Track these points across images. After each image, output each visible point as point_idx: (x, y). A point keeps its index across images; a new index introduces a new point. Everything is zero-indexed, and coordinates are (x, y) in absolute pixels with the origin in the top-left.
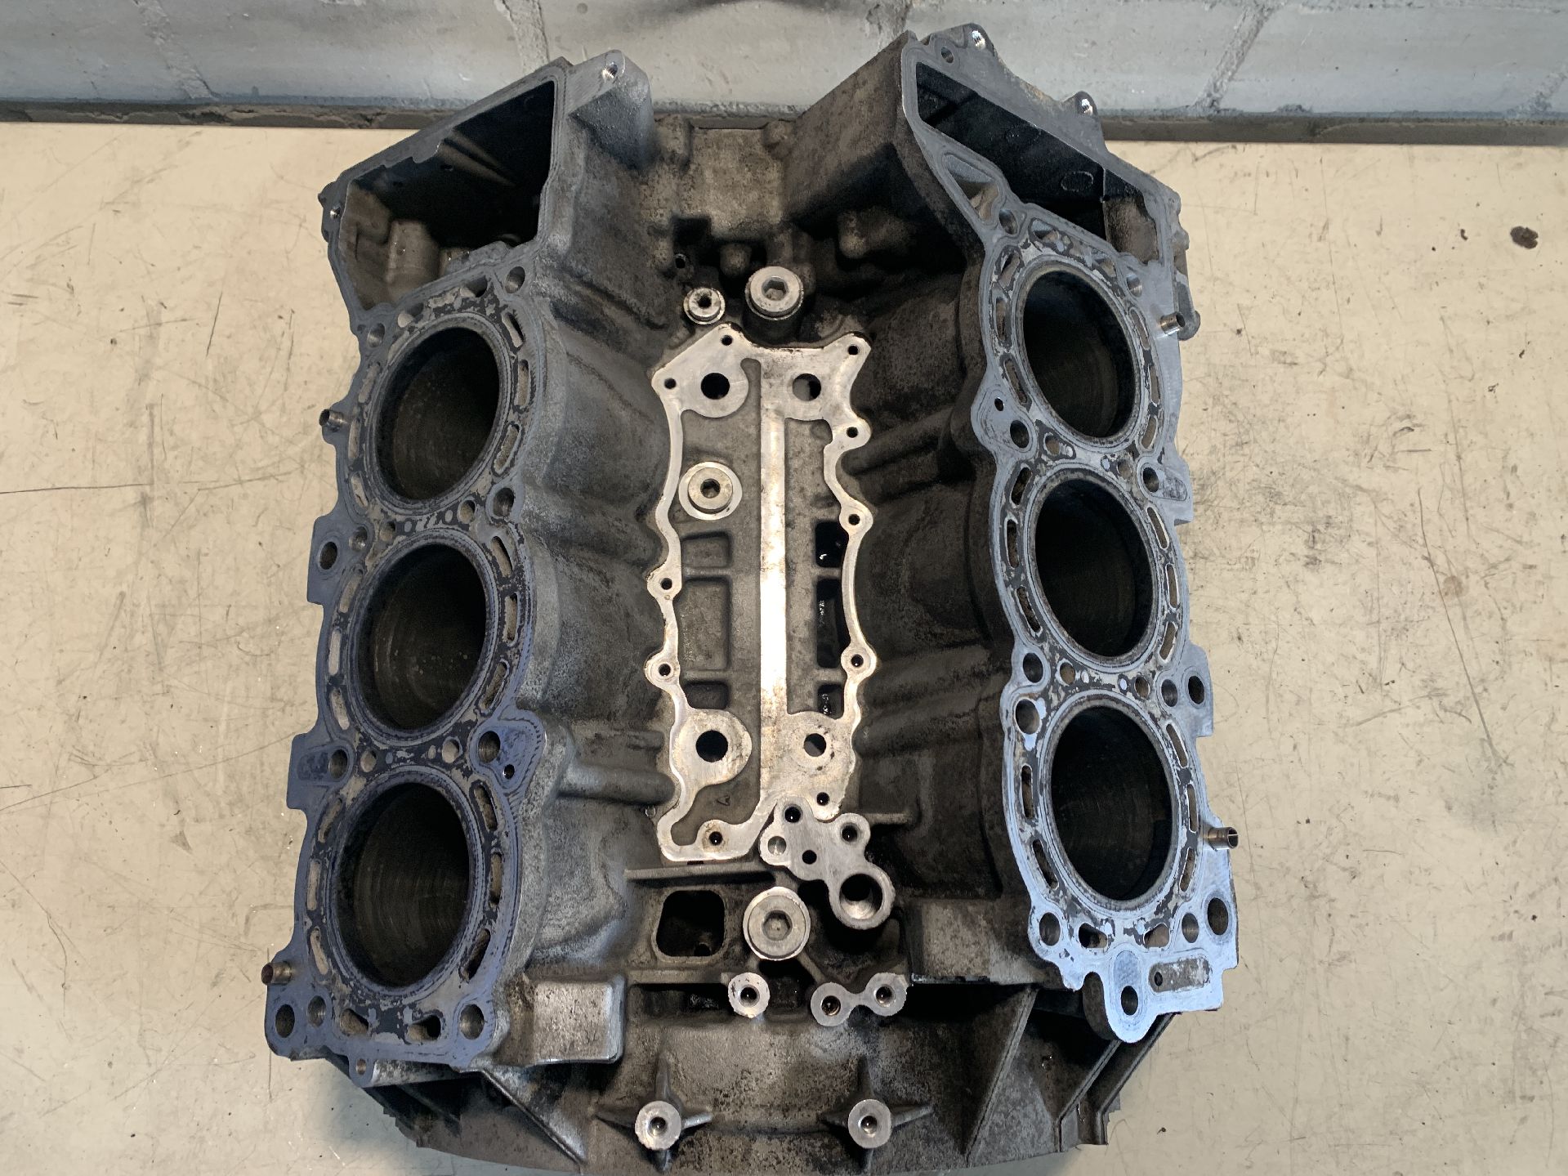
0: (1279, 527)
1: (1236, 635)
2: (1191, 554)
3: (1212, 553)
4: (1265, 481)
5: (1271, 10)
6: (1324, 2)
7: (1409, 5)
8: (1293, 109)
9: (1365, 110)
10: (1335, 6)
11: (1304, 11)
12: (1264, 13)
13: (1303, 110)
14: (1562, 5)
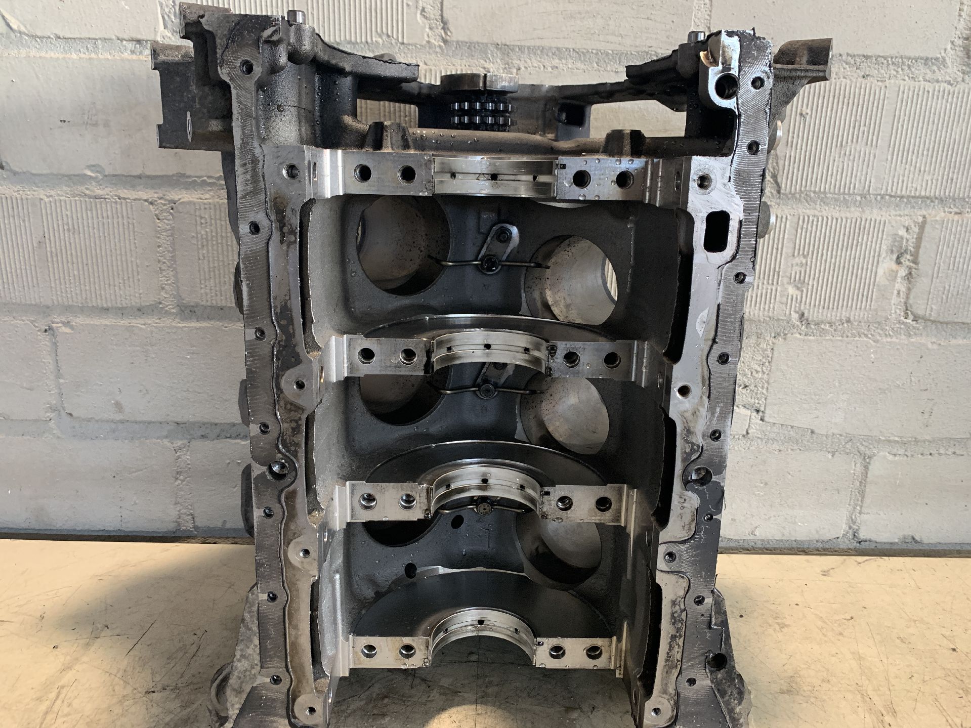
5: (870, 458)
6: (901, 452)
7: (954, 453)
8: (910, 540)
9: (957, 541)
10: (909, 454)
11: (891, 457)
12: (867, 461)
13: (916, 542)
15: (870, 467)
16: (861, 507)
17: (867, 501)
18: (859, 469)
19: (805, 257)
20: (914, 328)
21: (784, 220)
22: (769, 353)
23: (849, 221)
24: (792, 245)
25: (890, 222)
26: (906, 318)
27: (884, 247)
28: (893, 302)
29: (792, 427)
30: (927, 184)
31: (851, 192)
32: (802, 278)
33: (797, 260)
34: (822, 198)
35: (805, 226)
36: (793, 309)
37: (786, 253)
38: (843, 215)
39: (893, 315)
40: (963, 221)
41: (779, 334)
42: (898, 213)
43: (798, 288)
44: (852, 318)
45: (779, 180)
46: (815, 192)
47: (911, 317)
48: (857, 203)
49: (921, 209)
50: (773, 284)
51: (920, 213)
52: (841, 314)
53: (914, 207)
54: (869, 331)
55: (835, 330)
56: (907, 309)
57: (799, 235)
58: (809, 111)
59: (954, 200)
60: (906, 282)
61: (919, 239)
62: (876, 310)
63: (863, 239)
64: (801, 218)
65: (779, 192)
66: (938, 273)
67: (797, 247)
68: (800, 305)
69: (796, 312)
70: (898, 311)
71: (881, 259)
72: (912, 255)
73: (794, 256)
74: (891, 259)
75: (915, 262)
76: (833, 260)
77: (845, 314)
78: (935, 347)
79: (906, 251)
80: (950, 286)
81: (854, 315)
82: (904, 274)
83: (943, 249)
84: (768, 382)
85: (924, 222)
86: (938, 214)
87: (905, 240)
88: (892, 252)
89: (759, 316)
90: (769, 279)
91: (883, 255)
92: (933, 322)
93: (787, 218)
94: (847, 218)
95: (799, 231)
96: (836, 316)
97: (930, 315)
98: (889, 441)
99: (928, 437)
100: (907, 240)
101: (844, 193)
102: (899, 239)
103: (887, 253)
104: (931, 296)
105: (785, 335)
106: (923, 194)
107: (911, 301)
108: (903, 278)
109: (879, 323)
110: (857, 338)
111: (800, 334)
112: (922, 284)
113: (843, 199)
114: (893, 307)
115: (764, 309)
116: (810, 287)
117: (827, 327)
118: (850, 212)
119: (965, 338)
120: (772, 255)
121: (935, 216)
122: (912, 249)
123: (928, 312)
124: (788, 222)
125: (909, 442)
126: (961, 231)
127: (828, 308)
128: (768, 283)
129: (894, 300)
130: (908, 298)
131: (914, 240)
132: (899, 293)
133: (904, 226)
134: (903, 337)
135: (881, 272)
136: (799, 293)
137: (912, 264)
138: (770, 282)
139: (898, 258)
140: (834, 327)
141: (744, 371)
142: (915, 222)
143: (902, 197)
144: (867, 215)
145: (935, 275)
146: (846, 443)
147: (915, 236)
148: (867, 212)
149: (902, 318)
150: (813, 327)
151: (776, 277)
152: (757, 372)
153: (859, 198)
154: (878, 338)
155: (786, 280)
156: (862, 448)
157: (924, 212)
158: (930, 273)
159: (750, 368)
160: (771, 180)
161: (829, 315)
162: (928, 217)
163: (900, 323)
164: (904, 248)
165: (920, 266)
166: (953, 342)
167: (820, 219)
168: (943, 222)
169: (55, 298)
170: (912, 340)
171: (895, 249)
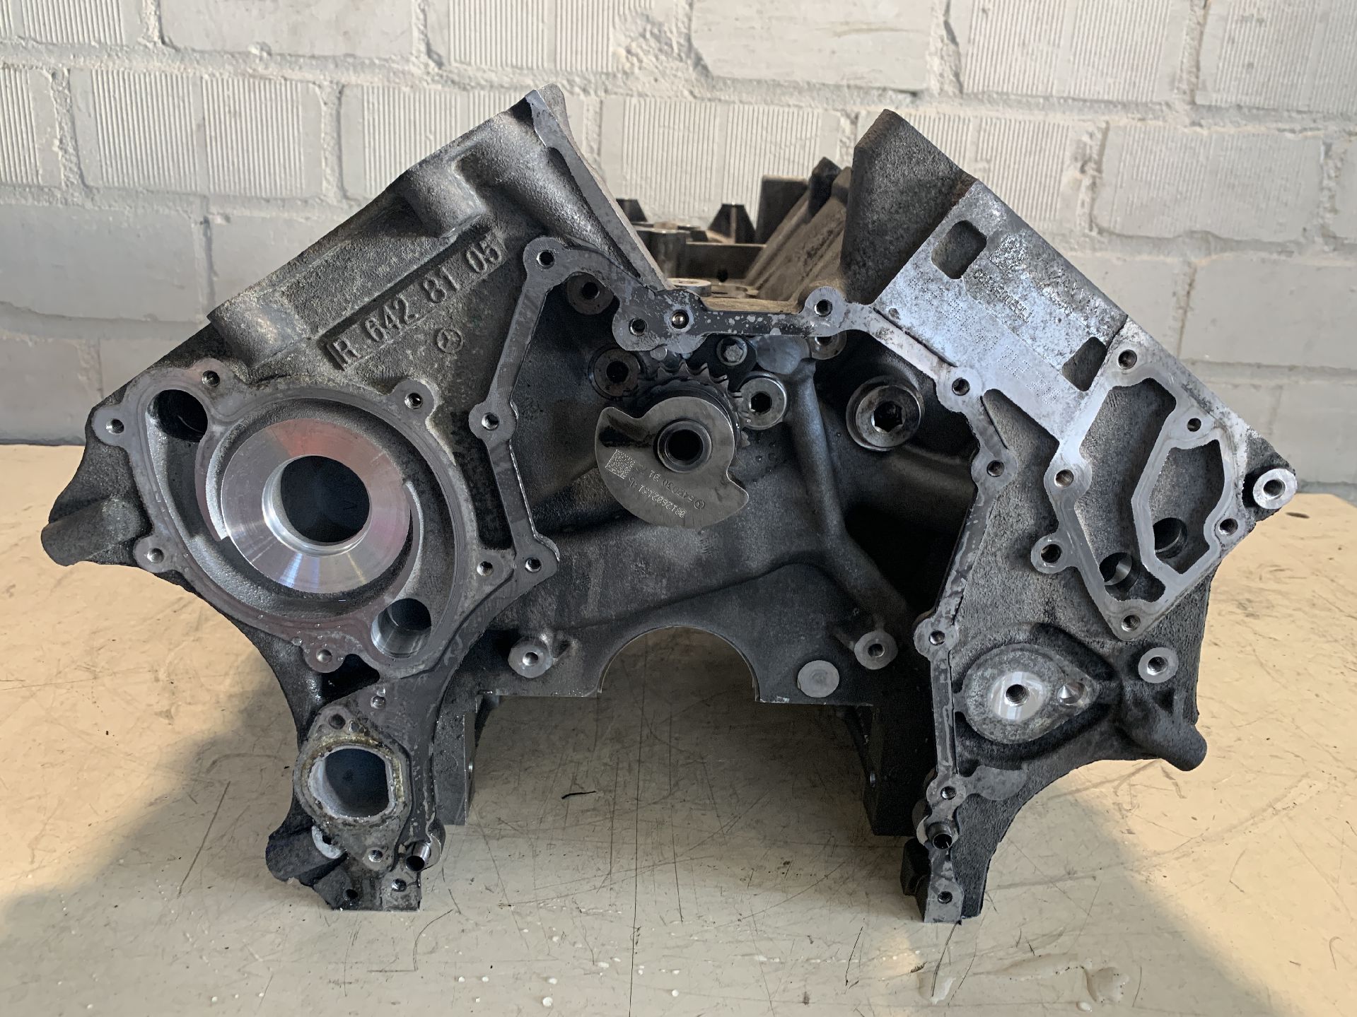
14: (1238, 381)
19: (988, 162)
20: (1099, 241)
21: (967, 122)
23: (1032, 125)
24: (974, 148)
25: (1073, 127)
26: (1090, 231)
27: (1068, 154)
28: (1077, 213)
30: (1109, 88)
31: (1034, 93)
33: (980, 166)
34: (1004, 99)
35: (988, 129)
37: (969, 157)
38: (1027, 119)
39: (1079, 226)
40: (1146, 128)
42: (1082, 117)
45: (962, 79)
46: (997, 93)
47: (1095, 229)
48: (1040, 106)
49: (1103, 114)
51: (1103, 118)
53: (1096, 112)
56: (1092, 222)
57: (981, 139)
58: (991, 7)
59: (1137, 105)
60: (1090, 192)
61: (1103, 146)
62: (1060, 222)
63: (1046, 144)
64: (984, 120)
65: (961, 91)
66: (1122, 182)
67: (980, 152)
70: (1083, 224)
71: (1065, 166)
72: (1096, 163)
73: (976, 160)
74: (1075, 167)
75: (1099, 170)
76: (1017, 166)
78: (1120, 263)
79: (1090, 159)
80: (1133, 197)
81: (1038, 226)
82: (1088, 184)
83: (1126, 157)
85: (1107, 129)
86: (1121, 119)
87: (1088, 147)
88: (1076, 159)
91: (1067, 162)
92: (1119, 235)
93: (969, 121)
94: (1030, 122)
95: (982, 133)
97: (1115, 227)
100: (1091, 147)
101: (1027, 95)
102: (1081, 146)
103: (1071, 160)
104: (1115, 207)
106: (1106, 97)
107: (1095, 212)
108: (1087, 188)
109: (1063, 235)
112: (1106, 193)
113: (1025, 102)
114: (1078, 219)
118: (1033, 115)
119: (1150, 254)
121: (1118, 122)
122: (1096, 157)
123: (1113, 224)
124: (971, 125)
126: (1144, 139)
129: (1079, 211)
130: (1092, 209)
131: (1097, 148)
132: (1083, 204)
133: (1087, 132)
134: (1088, 251)
135: (1065, 180)
137: (1096, 173)
139: (1082, 166)
142: (1099, 128)
143: (1085, 101)
144: (1051, 119)
145: (1119, 185)
147: (1099, 143)
148: (1051, 116)
149: (1087, 231)
153: (1041, 100)
157: (1107, 118)
158: (1114, 182)
160: (954, 79)
162: (1111, 122)
163: (1085, 235)
164: (1088, 156)
165: (1104, 175)
166: (1138, 258)
167: (1003, 121)
168: (1126, 127)
169: (211, 187)
170: (1098, 254)
171: (1079, 157)
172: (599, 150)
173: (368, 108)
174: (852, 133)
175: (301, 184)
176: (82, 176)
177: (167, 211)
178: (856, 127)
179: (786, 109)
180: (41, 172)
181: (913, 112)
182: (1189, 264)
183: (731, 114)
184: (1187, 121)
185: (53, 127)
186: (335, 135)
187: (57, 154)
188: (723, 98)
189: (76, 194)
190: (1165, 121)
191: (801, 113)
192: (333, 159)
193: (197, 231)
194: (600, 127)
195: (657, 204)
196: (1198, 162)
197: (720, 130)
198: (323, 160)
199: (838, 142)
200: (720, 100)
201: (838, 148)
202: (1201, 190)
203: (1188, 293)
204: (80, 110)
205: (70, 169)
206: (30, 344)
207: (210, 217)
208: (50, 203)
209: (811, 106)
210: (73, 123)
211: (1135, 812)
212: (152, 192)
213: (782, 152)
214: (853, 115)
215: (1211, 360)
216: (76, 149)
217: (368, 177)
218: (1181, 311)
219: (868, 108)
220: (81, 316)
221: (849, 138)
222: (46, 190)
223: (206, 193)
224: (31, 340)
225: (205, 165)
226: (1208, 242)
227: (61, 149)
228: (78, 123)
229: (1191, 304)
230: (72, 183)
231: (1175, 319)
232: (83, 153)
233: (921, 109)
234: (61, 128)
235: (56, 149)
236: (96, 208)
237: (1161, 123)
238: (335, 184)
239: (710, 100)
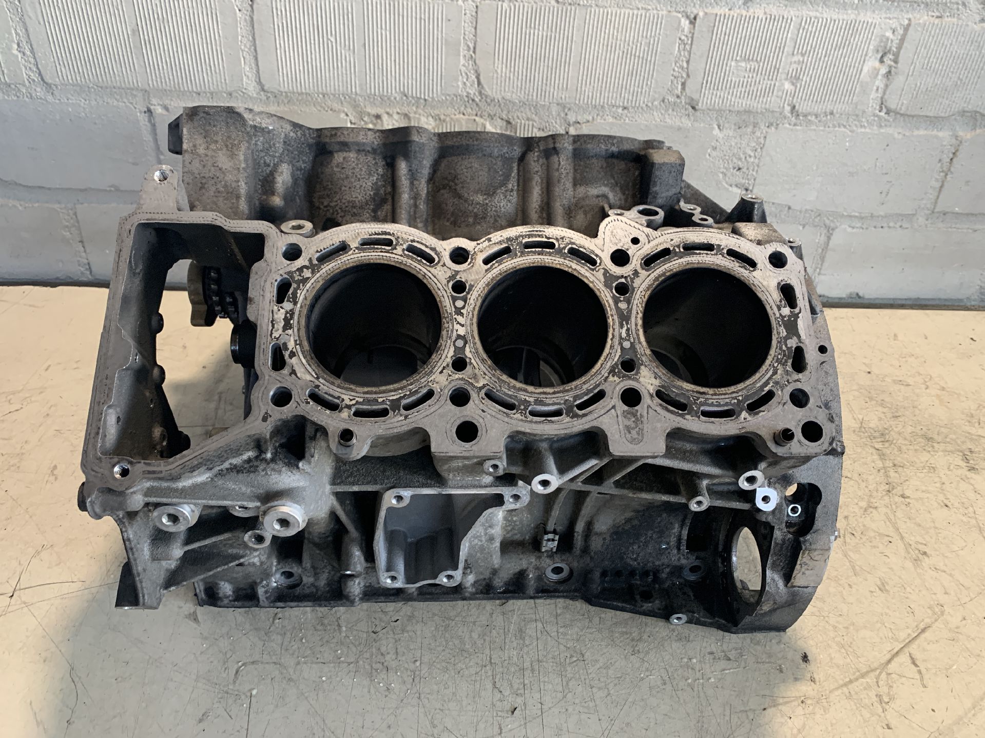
0: (941, 453)
1: (942, 504)
2: (891, 465)
3: (904, 464)
4: (920, 433)
5: (833, 229)
6: (859, 225)
7: (901, 227)
8: (854, 296)
9: (892, 297)
10: (864, 227)
11: (849, 230)
12: (830, 231)
13: (860, 297)
14: (977, 227)
15: (832, 238)
16: (820, 269)
17: (826, 264)
18: (823, 238)
19: (803, 55)
20: (885, 120)
21: (789, 21)
22: (762, 140)
23: (845, 22)
24: (793, 44)
25: (880, 24)
26: (880, 111)
27: (871, 47)
28: (872, 96)
29: (773, 203)
32: (798, 75)
33: (795, 58)
35: (806, 27)
36: (786, 103)
37: (787, 52)
38: (841, 17)
39: (870, 109)
40: (942, 25)
41: (772, 124)
42: (888, 15)
43: (793, 84)
44: (835, 111)
47: (884, 110)
48: (855, 6)
49: (908, 12)
50: (772, 80)
51: (906, 16)
52: (827, 107)
53: (902, 11)
54: (847, 122)
55: (819, 121)
56: (882, 103)
57: (800, 35)
59: (938, 5)
60: (885, 79)
61: (902, 40)
62: (856, 104)
63: (854, 40)
64: (804, 19)
66: (913, 72)
67: (797, 47)
68: (793, 98)
69: (789, 105)
70: (875, 106)
71: (867, 58)
72: (893, 55)
73: (793, 54)
74: (876, 58)
75: (896, 62)
76: (826, 59)
77: (830, 107)
78: (900, 136)
79: (889, 51)
80: (921, 83)
81: (838, 108)
82: (884, 72)
83: (920, 50)
84: (758, 166)
85: (909, 25)
86: (921, 17)
87: (890, 42)
88: (878, 51)
89: (757, 108)
90: (769, 75)
91: (870, 54)
92: (902, 115)
93: (792, 20)
94: (843, 20)
95: (801, 31)
96: (822, 109)
97: (901, 109)
98: (851, 216)
99: (882, 213)
100: (892, 41)
102: (886, 40)
103: (873, 52)
104: (904, 92)
105: (777, 125)
107: (886, 97)
108: (883, 76)
109: (857, 116)
110: (837, 129)
111: (790, 124)
112: (898, 81)
113: (843, 2)
114: (871, 101)
115: (762, 102)
116: (803, 83)
117: (813, 118)
118: (847, 14)
119: (926, 129)
120: (774, 53)
121: (919, 19)
122: (895, 50)
123: (899, 106)
124: (792, 23)
125: (867, 217)
126: (938, 34)
127: (816, 102)
128: (768, 79)
129: (873, 95)
130: (884, 93)
131: (898, 41)
132: (877, 89)
133: (891, 28)
134: (875, 128)
135: (865, 69)
136: (793, 88)
137: (892, 63)
138: (770, 78)
139: (882, 57)
140: (819, 119)
141: (739, 155)
142: (901, 25)
144: (861, 17)
145: (910, 74)
146: (816, 217)
147: (899, 37)
148: (862, 14)
149: (877, 112)
150: (801, 118)
151: (776, 73)
152: (750, 156)
153: (856, 2)
154: (855, 128)
155: (784, 76)
156: (827, 222)
157: (910, 16)
158: (907, 71)
159: (744, 153)
161: (816, 108)
162: (913, 20)
163: (874, 115)
164: (888, 48)
165: (899, 65)
166: (916, 133)
167: (821, 20)
168: (925, 25)
169: (150, 82)
170: (882, 131)
171: (880, 49)
172: (474, 48)
173: (277, 14)
174: (690, 32)
175: (225, 80)
176: (40, 74)
177: (115, 103)
178: (694, 27)
179: (636, 12)
180: (6, 71)
181: (744, 13)
182: (956, 137)
183: (588, 17)
184: (978, 18)
185: (10, 34)
186: (251, 38)
187: (17, 56)
188: (581, 3)
189: (38, 89)
190: (959, 19)
191: (648, 15)
192: (250, 58)
193: (143, 119)
194: (476, 28)
195: (523, 92)
196: (980, 53)
197: (578, 30)
198: (242, 59)
199: (678, 39)
200: (579, 4)
201: (677, 45)
202: (979, 78)
203: (951, 159)
204: (30, 17)
205: (30, 68)
206: (20, 208)
207: (152, 107)
208: (18, 97)
209: (656, 9)
210: (26, 30)
211: (892, 704)
212: (101, 87)
213: (630, 49)
214: (692, 16)
215: (961, 212)
216: (32, 51)
217: (281, 74)
218: (942, 174)
219: (706, 11)
220: (58, 187)
221: (687, 36)
222: (13, 86)
223: (148, 89)
224: (21, 205)
225: (142, 64)
226: (976, 120)
227: (20, 51)
228: (31, 30)
229: (952, 169)
230: (34, 81)
231: (937, 180)
232: (39, 55)
233: (751, 10)
234: (17, 34)
235: (15, 52)
236: (57, 101)
237: (955, 20)
238: (253, 80)
239: (570, 4)
